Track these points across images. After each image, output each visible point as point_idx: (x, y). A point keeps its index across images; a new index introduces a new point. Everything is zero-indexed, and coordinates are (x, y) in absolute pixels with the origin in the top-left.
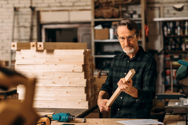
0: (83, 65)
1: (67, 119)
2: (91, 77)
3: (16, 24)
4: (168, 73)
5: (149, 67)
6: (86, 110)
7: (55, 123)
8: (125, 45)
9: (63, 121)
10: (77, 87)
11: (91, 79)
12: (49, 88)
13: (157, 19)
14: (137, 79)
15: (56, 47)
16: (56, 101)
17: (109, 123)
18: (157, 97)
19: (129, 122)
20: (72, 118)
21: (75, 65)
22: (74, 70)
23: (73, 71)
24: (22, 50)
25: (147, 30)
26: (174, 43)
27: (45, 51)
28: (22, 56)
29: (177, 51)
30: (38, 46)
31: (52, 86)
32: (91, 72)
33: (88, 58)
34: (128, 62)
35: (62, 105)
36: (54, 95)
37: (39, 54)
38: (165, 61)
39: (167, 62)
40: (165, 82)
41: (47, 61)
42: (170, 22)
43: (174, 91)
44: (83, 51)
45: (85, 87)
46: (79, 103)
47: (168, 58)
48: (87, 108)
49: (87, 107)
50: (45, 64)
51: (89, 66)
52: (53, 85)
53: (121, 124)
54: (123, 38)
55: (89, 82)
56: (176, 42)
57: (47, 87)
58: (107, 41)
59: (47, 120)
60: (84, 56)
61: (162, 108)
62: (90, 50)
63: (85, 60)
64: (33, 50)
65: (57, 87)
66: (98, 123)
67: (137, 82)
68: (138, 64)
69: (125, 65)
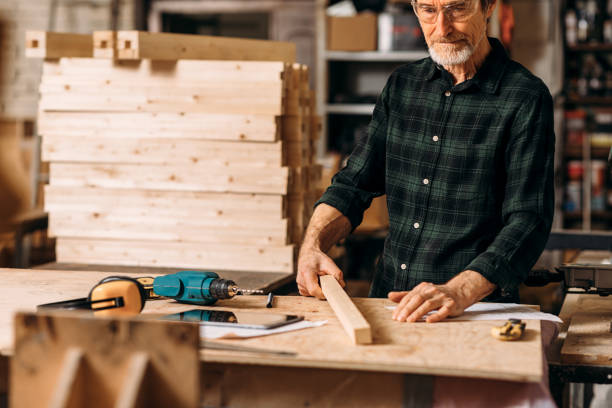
0: (277, 118)
1: (206, 293)
2: (306, 162)
4: (574, 174)
5: (528, 119)
7: (164, 306)
8: (435, 33)
9: (191, 300)
10: (254, 194)
11: (306, 170)
12: (158, 196)
14: (481, 161)
15: (184, 50)
16: (180, 241)
20: (226, 291)
21: (250, 118)
22: (245, 133)
23: (243, 136)
24: (64, 61)
25: (508, 24)
26: (598, 70)
27: (145, 64)
28: (62, 81)
30: (121, 45)
31: (169, 191)
32: (306, 145)
33: (296, 94)
34: (448, 95)
36: (172, 222)
37: (124, 76)
38: (566, 132)
39: (573, 137)
40: (564, 204)
41: (150, 102)
43: (594, 228)
44: (279, 67)
45: (284, 196)
46: (261, 251)
47: (577, 123)
48: (289, 270)
49: (287, 265)
50: (144, 111)
51: (300, 122)
52: (172, 186)
54: (431, 9)
55: (299, 180)
56: (606, 66)
57: (149, 193)
58: (369, 56)
59: (130, 291)
60: (283, 84)
61: (557, 270)
62: (305, 68)
63: (286, 100)
64: (103, 59)
65: (185, 194)
66: (318, 309)
67: (478, 171)
68: (484, 107)
69: (436, 106)
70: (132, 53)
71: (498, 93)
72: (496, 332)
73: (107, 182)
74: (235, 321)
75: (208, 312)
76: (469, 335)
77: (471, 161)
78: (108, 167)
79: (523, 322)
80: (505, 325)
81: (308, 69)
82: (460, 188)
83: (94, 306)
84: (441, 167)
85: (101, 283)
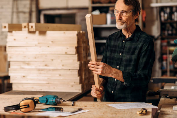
0: (76, 47)
1: (54, 102)
2: (85, 60)
3: (15, 10)
4: (165, 58)
6: (79, 94)
9: (50, 104)
10: (70, 70)
11: (85, 62)
12: (42, 71)
13: (154, 5)
14: (133, 60)
15: (48, 28)
16: (48, 84)
17: (99, 107)
18: (152, 81)
19: (121, 106)
20: (60, 101)
21: (68, 47)
23: (66, 53)
24: (14, 32)
25: (144, 15)
26: (171, 28)
27: (37, 32)
28: (14, 38)
29: (174, 36)
30: (30, 27)
32: (85, 55)
33: (81, 40)
35: (54, 88)
36: (46, 78)
37: (31, 36)
38: (162, 46)
39: (164, 48)
40: (162, 67)
41: (39, 43)
42: (166, 7)
43: (170, 76)
44: (76, 32)
45: (78, 70)
46: (72, 86)
47: (165, 44)
48: (81, 92)
49: (80, 90)
50: (37, 46)
51: (83, 48)
52: (46, 68)
53: (112, 107)
55: (83, 65)
56: (173, 27)
57: (39, 70)
58: (104, 26)
59: (31, 102)
60: (77, 37)
61: (157, 91)
62: (84, 32)
63: (78, 42)
64: (25, 31)
65: (50, 70)
66: (87, 106)
67: (132, 63)
68: (134, 45)
69: (120, 45)
70: (33, 29)
71: (138, 41)
72: (138, 113)
73: (27, 67)
74: (62, 110)
75: (55, 107)
76: (131, 113)
77: (130, 60)
78: (27, 62)
79: (146, 109)
80: (141, 111)
81: (85, 32)
82: (128, 68)
83: (21, 107)
84: (122, 63)
85: (23, 100)
